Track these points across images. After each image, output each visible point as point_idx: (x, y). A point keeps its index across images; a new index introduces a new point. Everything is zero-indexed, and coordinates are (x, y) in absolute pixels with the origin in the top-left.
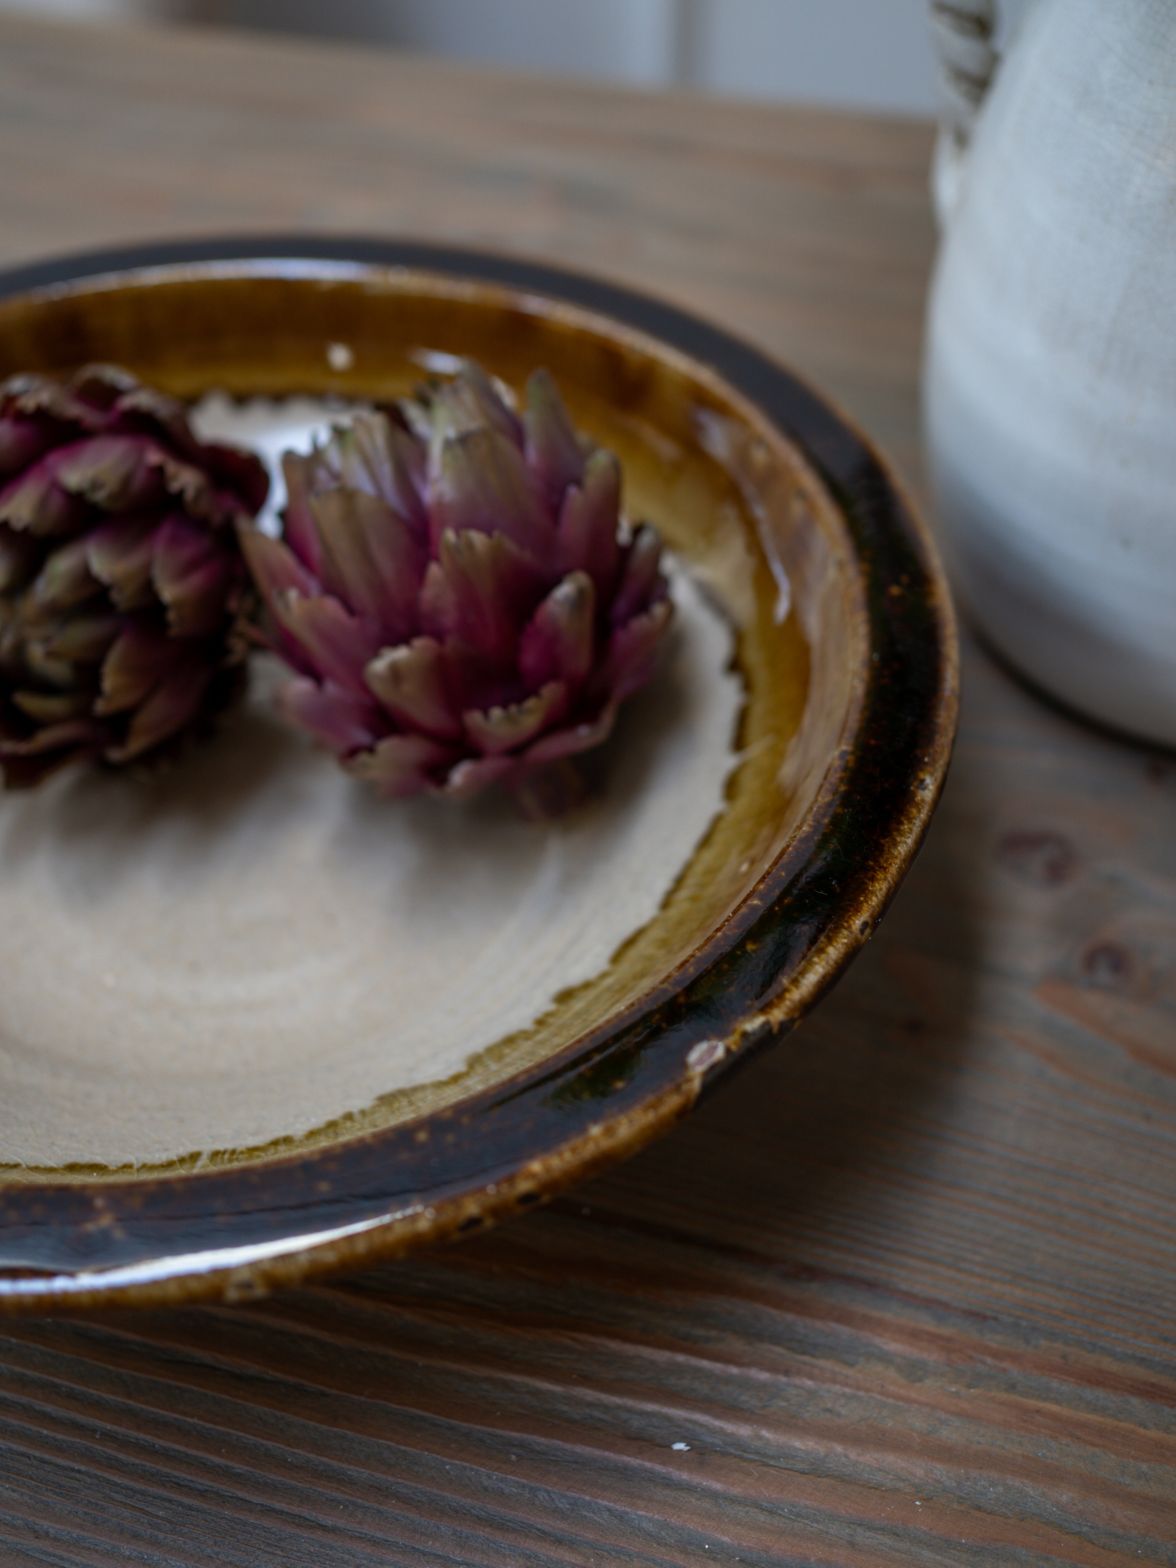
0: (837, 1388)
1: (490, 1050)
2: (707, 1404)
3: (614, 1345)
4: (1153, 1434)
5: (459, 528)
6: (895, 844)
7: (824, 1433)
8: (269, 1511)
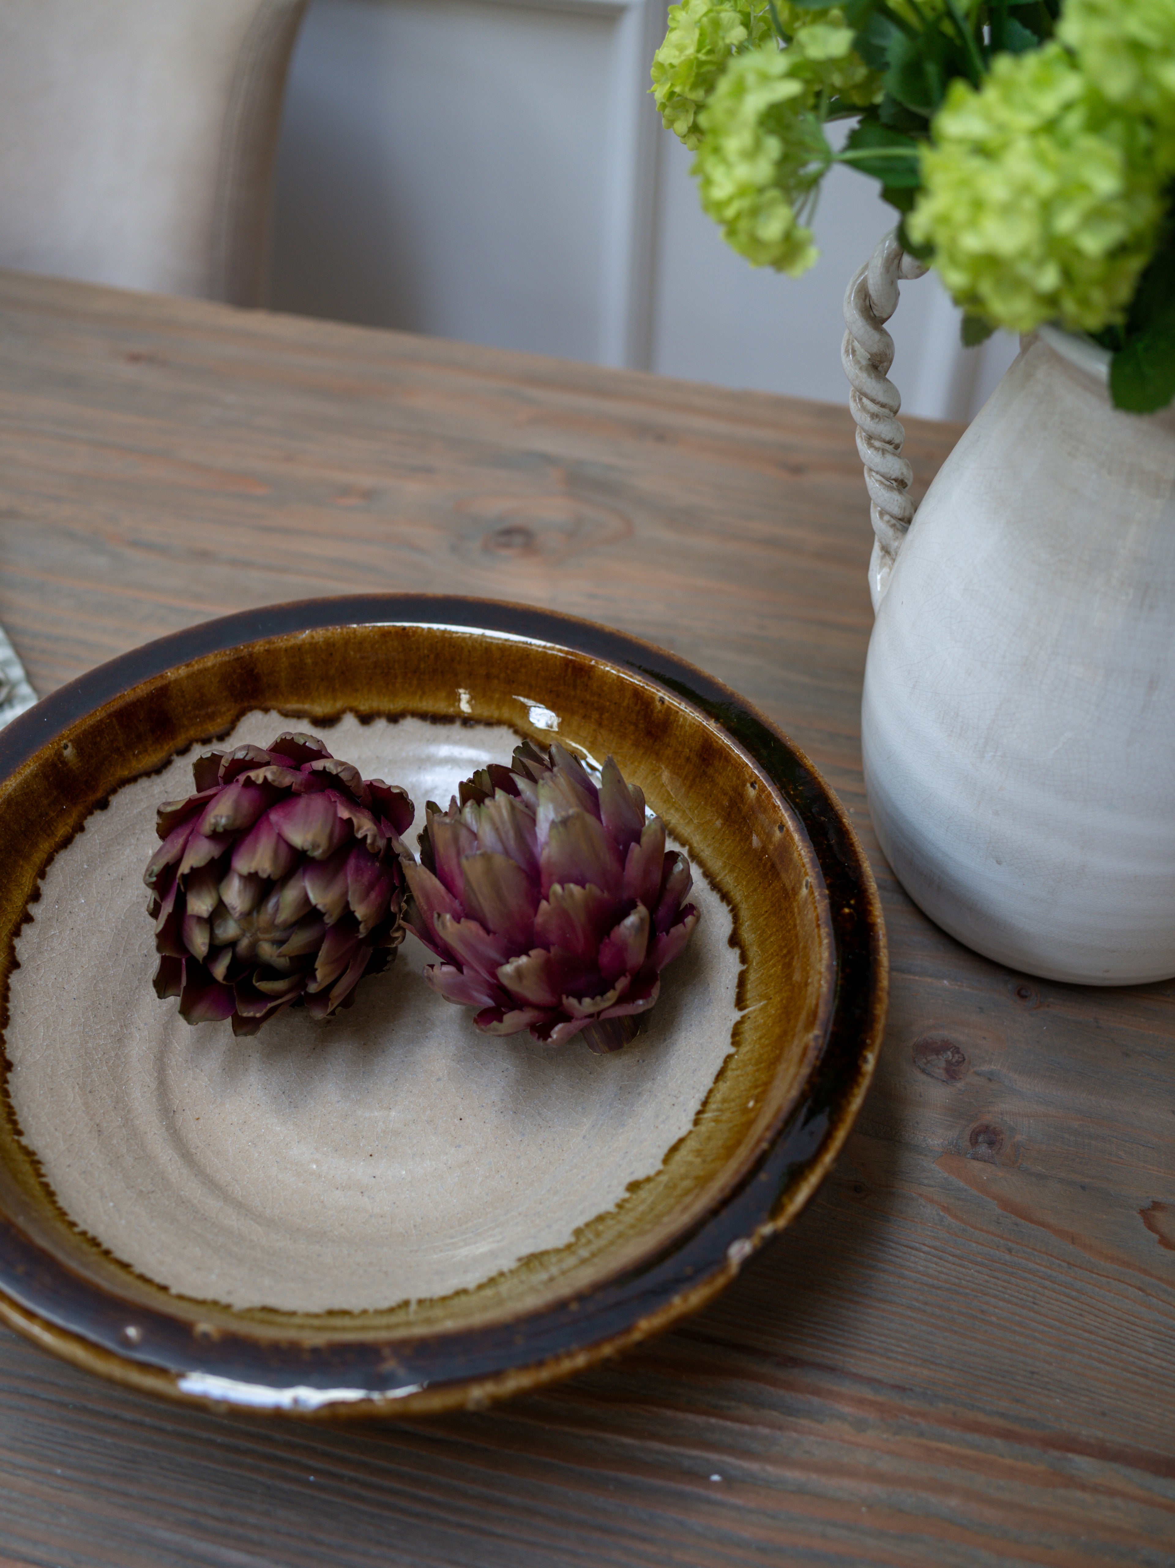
0: (812, 1438)
1: (588, 1225)
2: (731, 1450)
3: (669, 1413)
4: (1008, 1461)
5: (562, 883)
6: (849, 1103)
7: (805, 1466)
8: (460, 1525)
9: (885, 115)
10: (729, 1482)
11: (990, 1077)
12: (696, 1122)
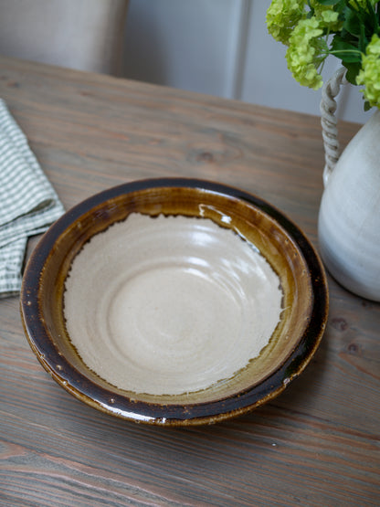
0: (302, 434)
1: (238, 371)
3: (260, 426)
4: (360, 442)
7: (300, 442)
9: (342, 35)
10: (278, 446)
11: (355, 329)
12: (270, 342)
